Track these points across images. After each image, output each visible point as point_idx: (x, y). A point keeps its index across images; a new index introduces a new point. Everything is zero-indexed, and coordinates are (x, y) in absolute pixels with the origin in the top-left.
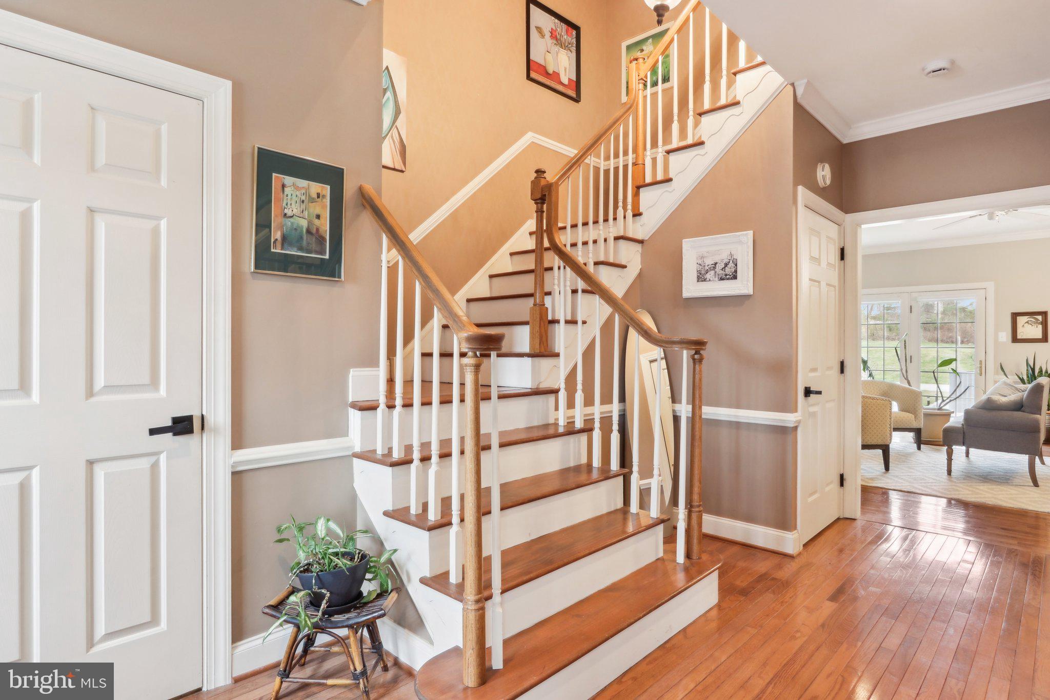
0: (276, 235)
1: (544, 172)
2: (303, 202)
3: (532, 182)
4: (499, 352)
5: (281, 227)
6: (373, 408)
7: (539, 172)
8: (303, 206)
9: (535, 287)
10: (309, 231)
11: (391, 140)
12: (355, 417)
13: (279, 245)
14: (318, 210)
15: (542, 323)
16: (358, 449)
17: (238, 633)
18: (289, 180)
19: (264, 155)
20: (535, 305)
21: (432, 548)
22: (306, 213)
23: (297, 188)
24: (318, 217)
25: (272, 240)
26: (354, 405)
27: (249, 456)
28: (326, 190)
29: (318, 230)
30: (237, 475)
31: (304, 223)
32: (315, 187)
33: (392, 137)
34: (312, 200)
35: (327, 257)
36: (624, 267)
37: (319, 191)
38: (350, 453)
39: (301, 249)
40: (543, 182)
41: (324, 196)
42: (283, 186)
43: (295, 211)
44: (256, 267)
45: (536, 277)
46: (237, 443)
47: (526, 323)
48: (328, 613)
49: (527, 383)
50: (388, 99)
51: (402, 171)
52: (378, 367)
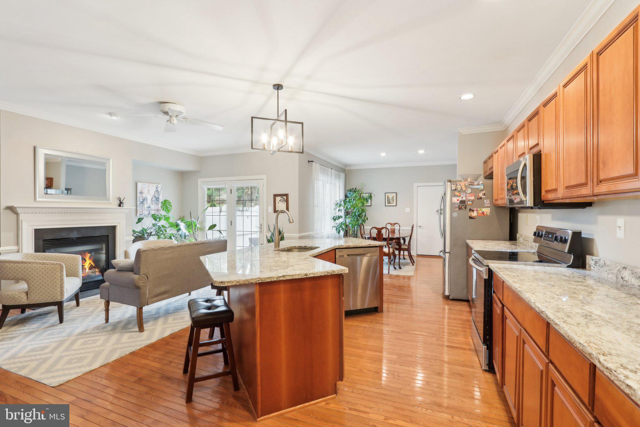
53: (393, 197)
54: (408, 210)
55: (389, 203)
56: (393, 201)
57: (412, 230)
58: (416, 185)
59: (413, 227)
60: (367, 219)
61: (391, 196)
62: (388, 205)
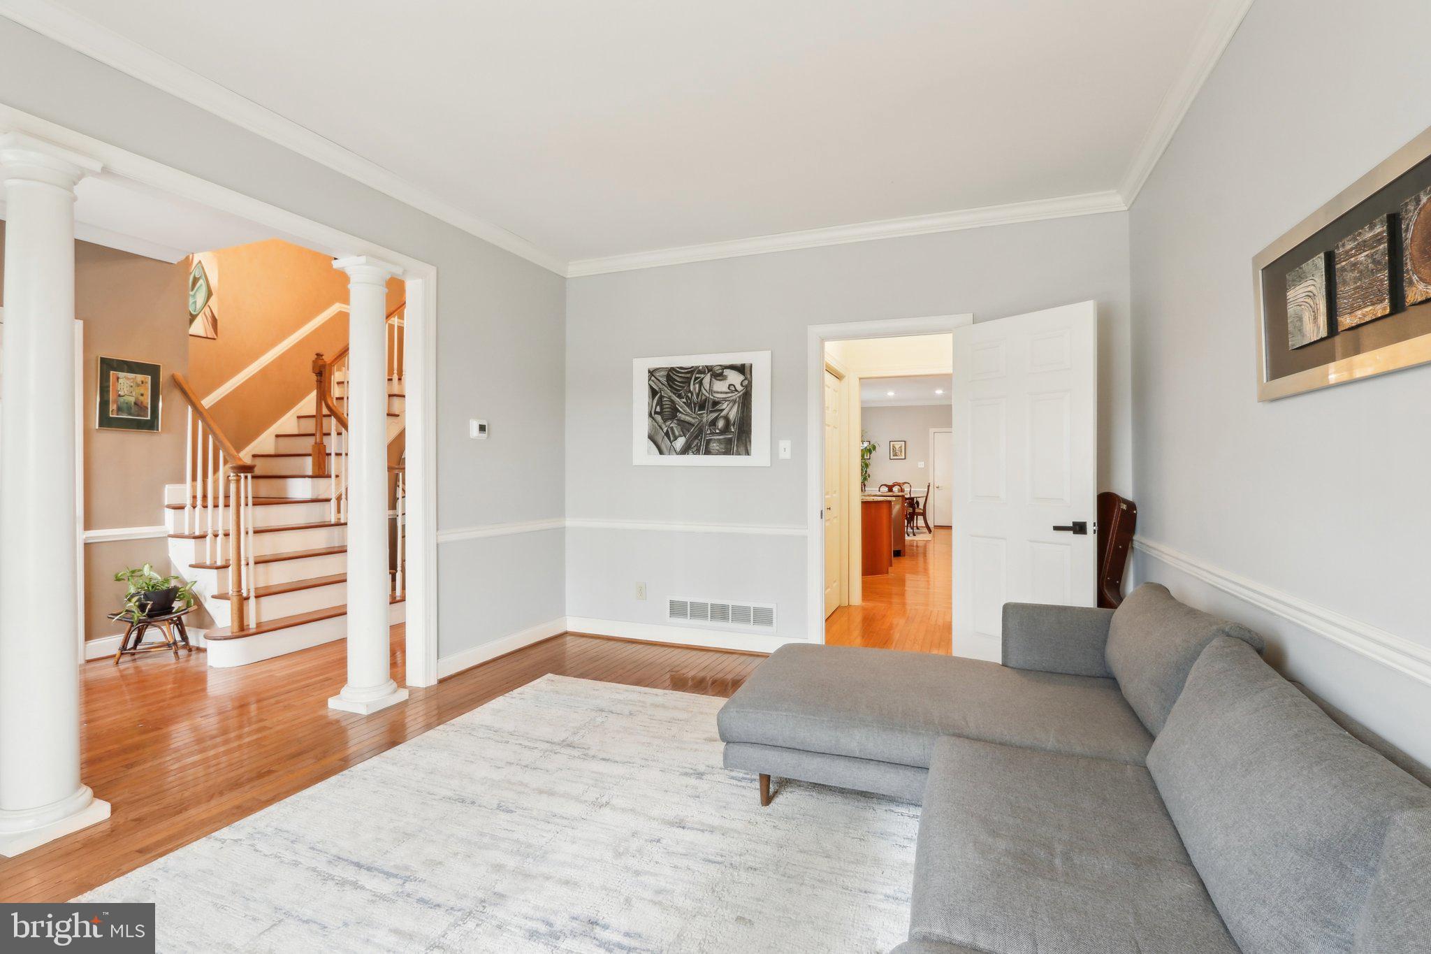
0: (113, 407)
1: (322, 356)
2: (131, 386)
3: (313, 361)
4: (253, 474)
5: (116, 401)
6: (182, 508)
7: (319, 355)
8: (132, 389)
9: (316, 430)
10: (135, 404)
11: (203, 315)
12: (169, 514)
13: (115, 412)
14: (142, 391)
15: (320, 456)
16: (172, 533)
17: (89, 636)
18: (121, 374)
19: (104, 361)
20: (316, 443)
21: (219, 579)
22: (134, 394)
23: (128, 379)
24: (142, 395)
25: (111, 410)
26: (169, 507)
27: (96, 534)
28: (149, 378)
29: (142, 403)
30: (87, 546)
31: (132, 400)
32: (140, 377)
33: (205, 313)
34: (138, 385)
35: (149, 418)
36: (398, 416)
37: (143, 379)
38: (166, 535)
39: (130, 414)
40: (320, 362)
41: (146, 383)
42: (118, 378)
43: (126, 392)
44: (100, 425)
45: (316, 421)
46: (88, 526)
47: (310, 455)
48: (150, 616)
49: (308, 495)
50: (201, 285)
51: (214, 339)
52: (185, 483)
53: (901, 447)
54: (921, 465)
55: (895, 455)
56: (901, 452)
57: (928, 489)
58: (932, 430)
59: (929, 486)
60: (869, 476)
61: (897, 445)
62: (895, 457)
